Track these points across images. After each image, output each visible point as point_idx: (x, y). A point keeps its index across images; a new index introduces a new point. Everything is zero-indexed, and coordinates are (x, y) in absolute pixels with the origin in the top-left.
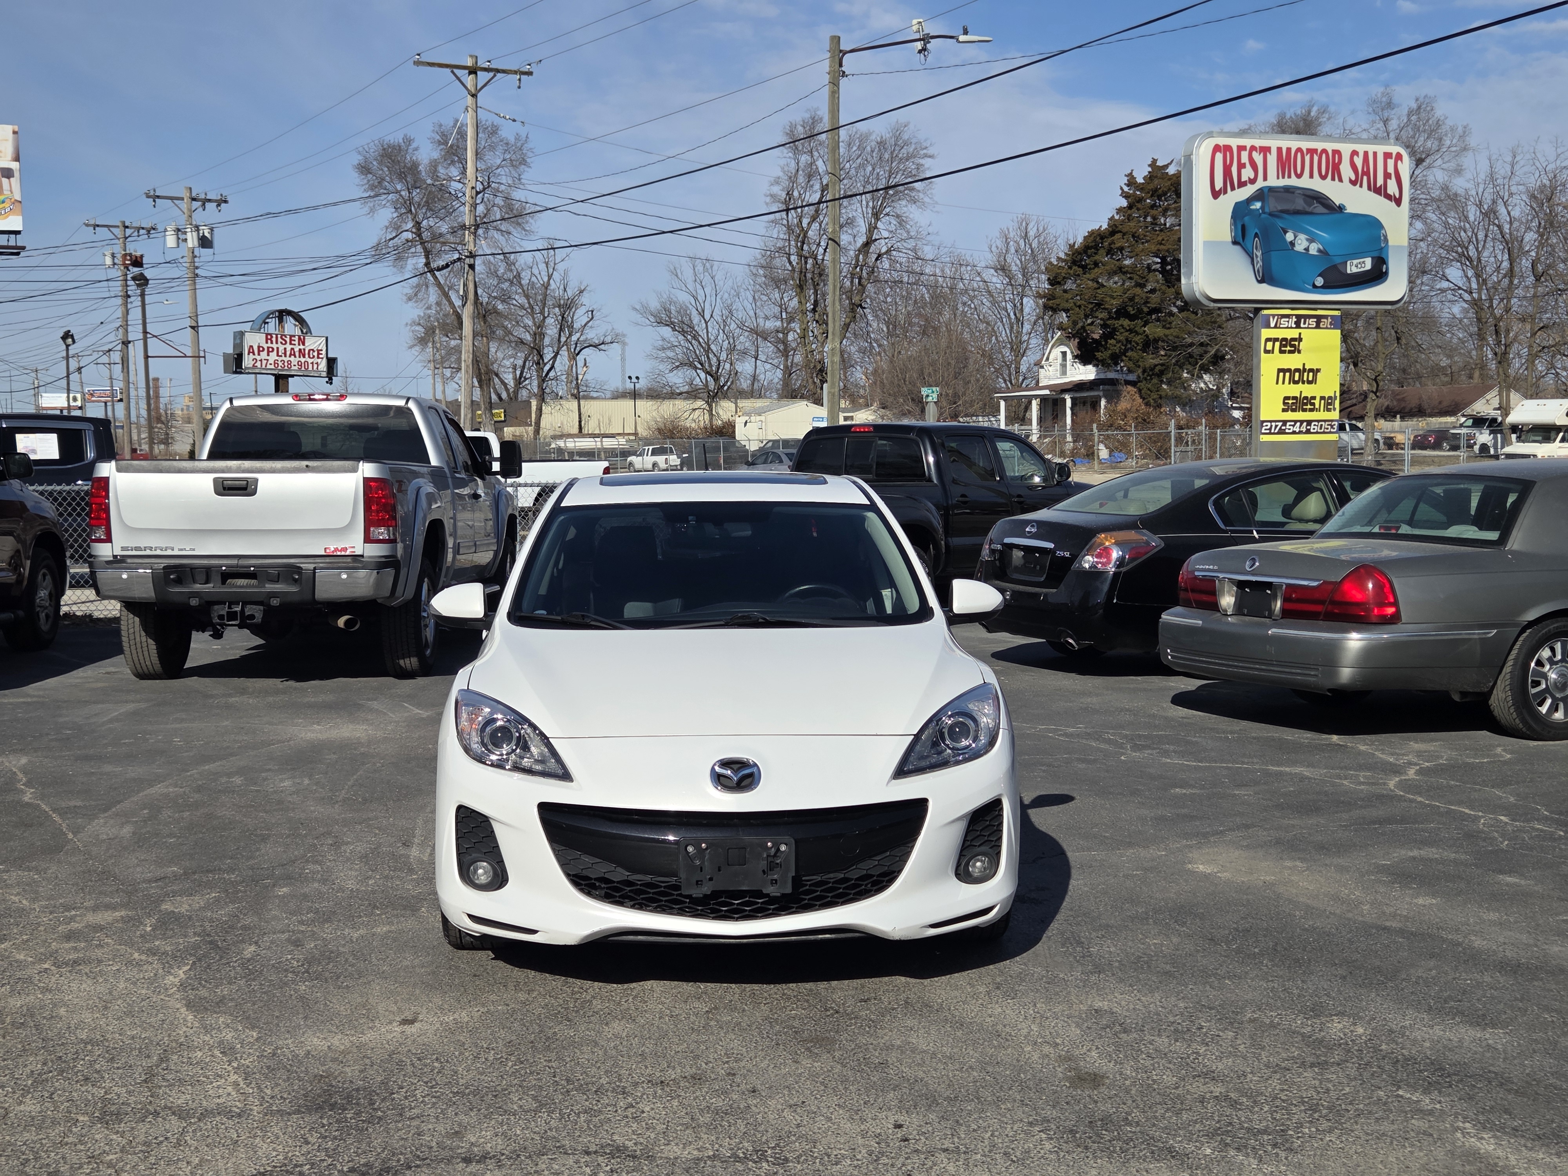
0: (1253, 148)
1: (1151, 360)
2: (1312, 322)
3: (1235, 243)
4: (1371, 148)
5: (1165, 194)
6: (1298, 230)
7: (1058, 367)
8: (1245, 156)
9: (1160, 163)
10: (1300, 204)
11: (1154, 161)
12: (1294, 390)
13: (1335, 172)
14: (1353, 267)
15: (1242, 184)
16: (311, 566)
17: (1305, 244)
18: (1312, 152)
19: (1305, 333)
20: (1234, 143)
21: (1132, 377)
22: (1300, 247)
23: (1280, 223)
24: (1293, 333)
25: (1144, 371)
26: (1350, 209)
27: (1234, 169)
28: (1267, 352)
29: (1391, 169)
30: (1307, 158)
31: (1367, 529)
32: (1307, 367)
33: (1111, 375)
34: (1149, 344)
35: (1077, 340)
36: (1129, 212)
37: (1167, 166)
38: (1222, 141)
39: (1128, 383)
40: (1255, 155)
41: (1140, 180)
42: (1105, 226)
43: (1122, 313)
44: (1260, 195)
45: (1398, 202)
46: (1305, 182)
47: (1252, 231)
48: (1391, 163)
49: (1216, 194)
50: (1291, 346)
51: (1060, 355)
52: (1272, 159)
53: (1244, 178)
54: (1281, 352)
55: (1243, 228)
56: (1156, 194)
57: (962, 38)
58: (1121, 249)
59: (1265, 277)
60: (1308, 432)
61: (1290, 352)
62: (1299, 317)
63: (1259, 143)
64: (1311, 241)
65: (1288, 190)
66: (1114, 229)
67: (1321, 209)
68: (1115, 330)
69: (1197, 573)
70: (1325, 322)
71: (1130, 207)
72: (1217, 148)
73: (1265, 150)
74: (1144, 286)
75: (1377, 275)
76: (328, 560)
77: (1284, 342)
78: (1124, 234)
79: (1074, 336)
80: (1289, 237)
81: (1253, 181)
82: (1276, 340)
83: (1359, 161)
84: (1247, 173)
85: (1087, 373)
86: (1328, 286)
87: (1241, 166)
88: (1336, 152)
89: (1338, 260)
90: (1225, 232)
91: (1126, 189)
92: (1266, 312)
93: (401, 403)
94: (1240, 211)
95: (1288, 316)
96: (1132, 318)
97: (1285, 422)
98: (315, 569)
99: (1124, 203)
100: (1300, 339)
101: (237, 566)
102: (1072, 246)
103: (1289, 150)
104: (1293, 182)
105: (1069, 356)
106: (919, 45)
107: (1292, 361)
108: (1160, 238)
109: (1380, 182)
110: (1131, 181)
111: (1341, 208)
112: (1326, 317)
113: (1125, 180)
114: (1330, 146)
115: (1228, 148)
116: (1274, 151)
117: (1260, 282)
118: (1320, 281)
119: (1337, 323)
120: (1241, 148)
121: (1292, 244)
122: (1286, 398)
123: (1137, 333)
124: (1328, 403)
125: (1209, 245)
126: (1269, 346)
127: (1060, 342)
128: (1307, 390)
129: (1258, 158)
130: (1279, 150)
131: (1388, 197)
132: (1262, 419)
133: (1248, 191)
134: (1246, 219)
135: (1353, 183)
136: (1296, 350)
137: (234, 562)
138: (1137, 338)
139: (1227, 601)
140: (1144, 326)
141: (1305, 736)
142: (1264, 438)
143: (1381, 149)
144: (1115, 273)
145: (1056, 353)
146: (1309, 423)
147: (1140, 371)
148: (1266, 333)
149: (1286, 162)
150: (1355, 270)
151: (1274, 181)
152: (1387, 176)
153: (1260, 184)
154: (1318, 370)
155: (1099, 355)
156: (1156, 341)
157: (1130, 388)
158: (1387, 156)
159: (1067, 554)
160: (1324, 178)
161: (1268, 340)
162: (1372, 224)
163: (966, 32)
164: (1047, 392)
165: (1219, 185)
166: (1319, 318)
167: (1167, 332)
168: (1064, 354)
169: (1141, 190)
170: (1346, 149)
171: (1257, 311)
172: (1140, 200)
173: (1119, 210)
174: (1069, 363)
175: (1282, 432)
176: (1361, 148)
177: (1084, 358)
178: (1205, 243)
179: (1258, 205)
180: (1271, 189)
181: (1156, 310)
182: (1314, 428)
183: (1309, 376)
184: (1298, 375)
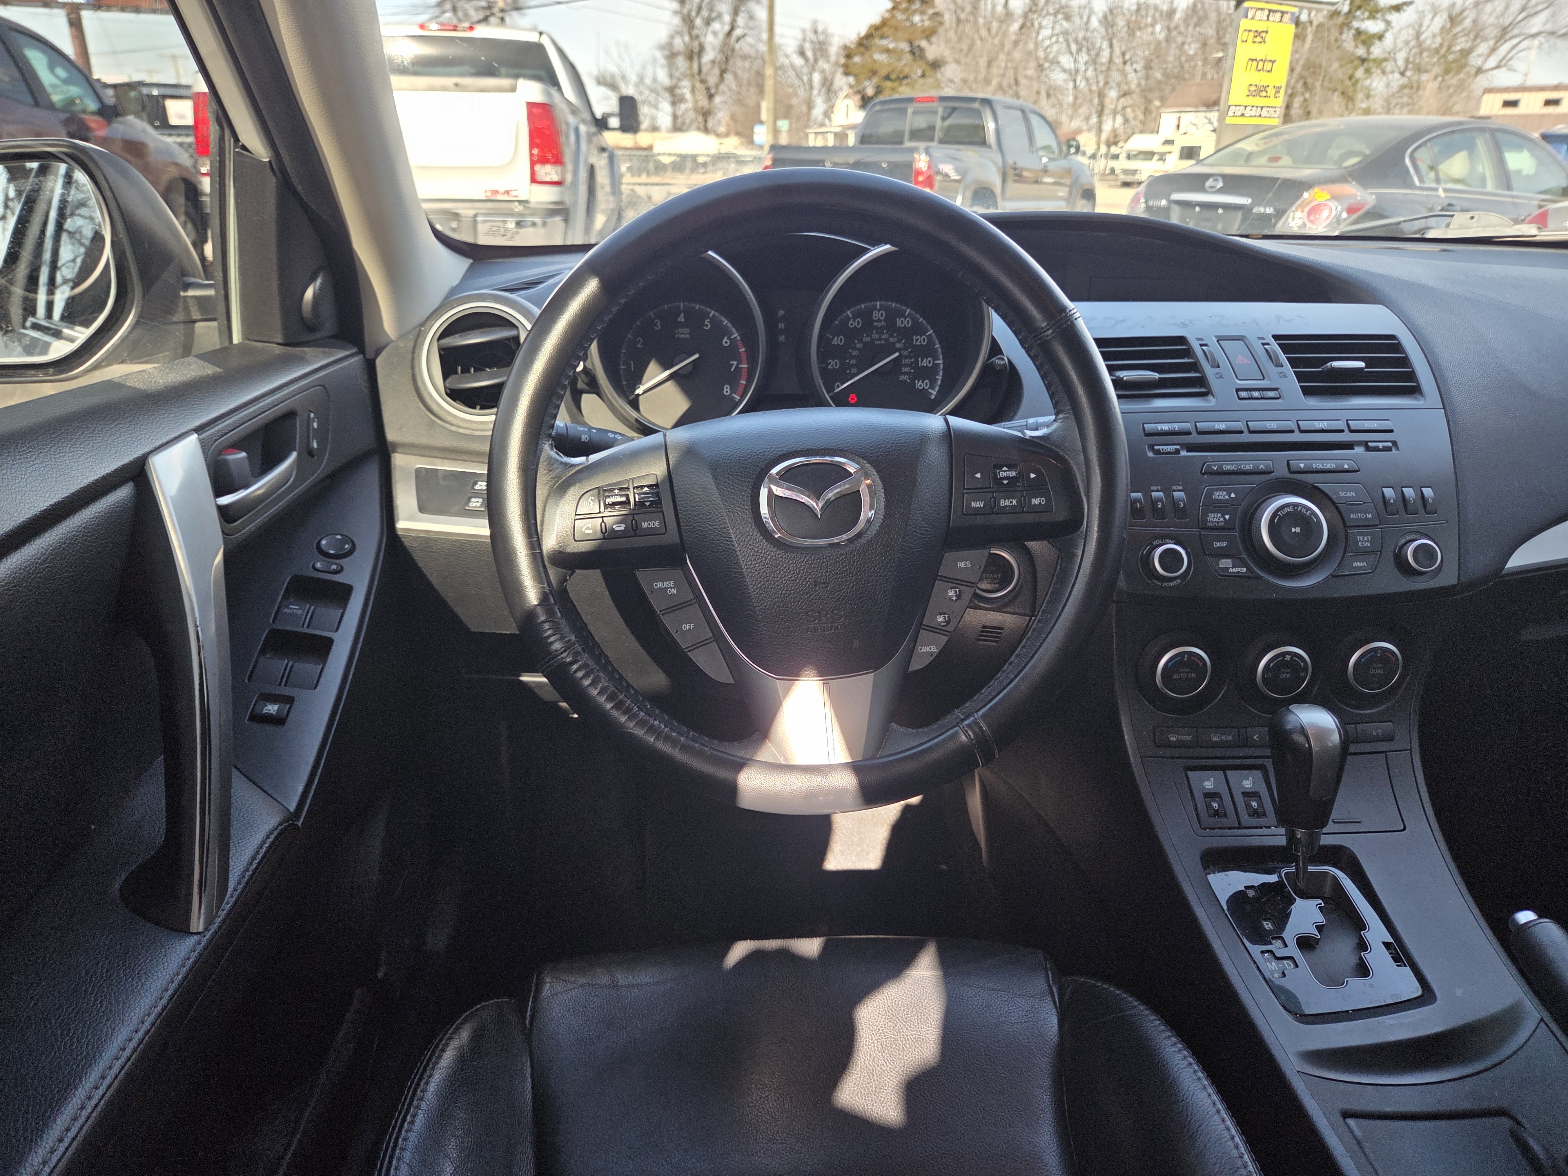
2: (1278, 15)
7: (845, 114)
12: (1256, 78)
16: (472, 212)
19: (1271, 27)
24: (1261, 27)
28: (1243, 41)
32: (1269, 59)
35: (859, 96)
36: (893, 12)
42: (879, 20)
50: (1260, 35)
51: (846, 106)
54: (1253, 42)
58: (888, 37)
60: (1260, 116)
61: (1259, 43)
62: (1270, 11)
68: (883, 89)
70: (1287, 17)
74: (900, 61)
76: (489, 205)
77: (1258, 33)
78: (890, 27)
79: (857, 92)
82: (1251, 31)
95: (1262, 9)
96: (893, 81)
97: (1246, 107)
98: (476, 215)
100: (1267, 32)
102: (858, 35)
105: (851, 106)
107: (1259, 51)
108: (910, 31)
112: (1287, 13)
119: (1294, 18)
122: (1250, 85)
124: (1278, 89)
126: (1245, 36)
127: (847, 96)
128: (1265, 79)
132: (1230, 103)
136: (1263, 41)
142: (1229, 120)
144: (884, 52)
145: (844, 104)
146: (1262, 108)
148: (1244, 24)
154: (1275, 61)
155: (871, 105)
159: (1269, 210)
161: (1245, 30)
164: (839, 129)
166: (1283, 13)
168: (848, 104)
174: (850, 110)
175: (1242, 115)
177: (862, 107)
181: (906, 77)
182: (1264, 112)
183: (1268, 66)
184: (1261, 64)
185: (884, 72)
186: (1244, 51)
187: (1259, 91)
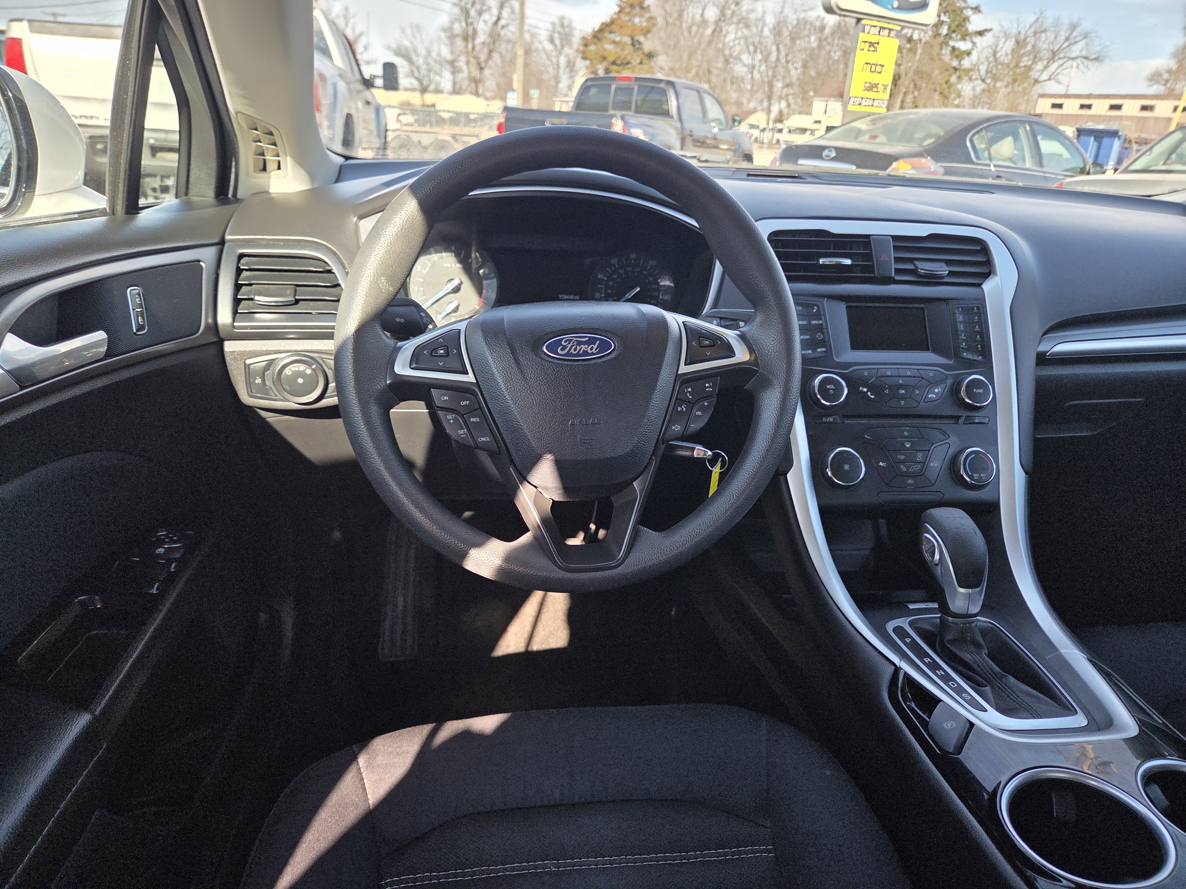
2: (887, 31)
12: (870, 77)
19: (882, 40)
24: (874, 39)
28: (861, 49)
32: (879, 63)
36: (619, 14)
50: (873, 47)
54: (868, 50)
58: (615, 32)
60: (872, 106)
61: (873, 51)
62: (881, 28)
70: (893, 33)
74: (623, 51)
75: (922, 5)
77: (872, 44)
78: (616, 25)
82: (867, 42)
86: (900, 8)
92: (864, 21)
95: (875, 26)
97: (862, 98)
99: (617, 9)
100: (879, 43)
102: (593, 29)
107: (872, 57)
108: (632, 29)
112: (893, 30)
118: (896, 4)
119: (898, 35)
122: (866, 82)
124: (885, 87)
126: (863, 45)
128: (876, 78)
132: (851, 95)
136: (875, 50)
142: (850, 107)
144: (612, 44)
146: (874, 100)
148: (862, 36)
154: (884, 65)
161: (863, 41)
166: (890, 30)
171: (859, 20)
172: (624, 9)
175: (860, 104)
181: (628, 63)
182: (876, 103)
183: (879, 69)
184: (875, 67)
185: (611, 58)
186: (862, 57)
187: (872, 87)
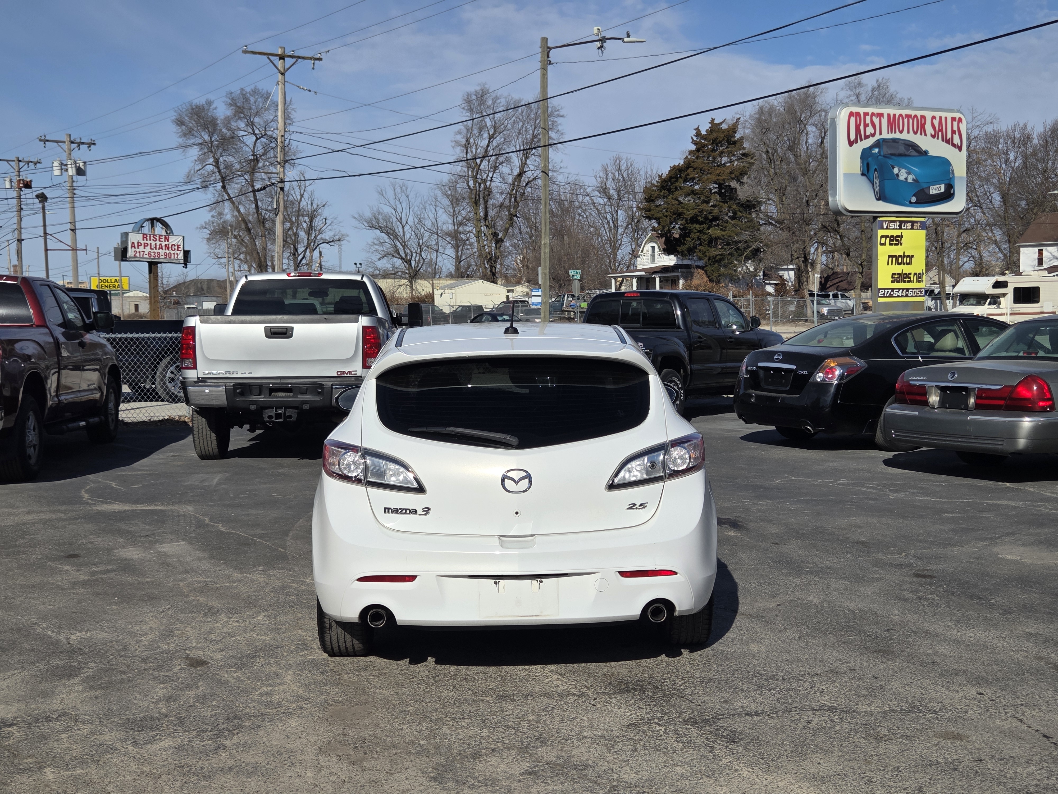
0: (873, 114)
1: (714, 252)
2: (909, 225)
3: (863, 174)
4: (943, 115)
5: (720, 142)
6: (901, 167)
7: (650, 257)
8: (868, 118)
9: (716, 121)
10: (902, 149)
11: (713, 120)
12: (898, 269)
13: (922, 129)
14: (933, 191)
15: (867, 137)
16: (330, 384)
17: (905, 175)
18: (908, 116)
19: (905, 233)
20: (862, 110)
21: (700, 263)
22: (902, 177)
23: (890, 162)
24: (897, 233)
25: (709, 259)
26: (931, 153)
27: (862, 127)
28: (881, 244)
29: (955, 128)
30: (906, 121)
31: (1015, 354)
32: (906, 254)
33: (686, 262)
34: (712, 241)
35: (664, 239)
36: (697, 154)
37: (721, 123)
38: (855, 110)
39: (698, 267)
40: (874, 118)
41: (704, 133)
42: (682, 162)
43: (694, 220)
44: (878, 144)
45: (960, 149)
46: (904, 136)
47: (873, 167)
48: (955, 123)
49: (851, 143)
50: (896, 240)
51: (651, 249)
52: (885, 121)
53: (868, 133)
54: (890, 244)
55: (868, 164)
56: (715, 142)
57: (626, 40)
58: (693, 179)
59: (881, 197)
60: (907, 296)
61: (896, 244)
62: (901, 222)
63: (876, 111)
64: (909, 173)
65: (895, 140)
66: (688, 165)
67: (914, 153)
68: (691, 231)
69: (911, 382)
70: (916, 226)
71: (698, 150)
72: (851, 114)
73: (880, 115)
74: (708, 202)
75: (948, 196)
76: (339, 379)
77: (892, 238)
78: (695, 169)
79: (662, 236)
80: (896, 171)
81: (873, 135)
82: (887, 237)
83: (936, 123)
84: (870, 130)
85: (670, 260)
86: (919, 202)
87: (866, 126)
88: (923, 117)
89: (924, 186)
90: (857, 168)
91: (695, 138)
92: (881, 219)
93: (358, 278)
94: (866, 154)
95: (894, 222)
96: (701, 223)
97: (893, 290)
98: (332, 385)
99: (693, 147)
100: (901, 236)
101: (280, 384)
102: (660, 176)
103: (894, 115)
104: (897, 135)
105: (657, 249)
106: (598, 44)
107: (897, 250)
108: (718, 172)
109: (949, 136)
110: (698, 134)
111: (926, 153)
112: (917, 222)
113: (694, 132)
114: (919, 113)
115: (858, 114)
116: (885, 116)
117: (878, 199)
118: (914, 199)
119: (923, 226)
120: (866, 114)
121: (898, 175)
122: (894, 274)
123: (705, 234)
124: (919, 277)
125: (847, 176)
126: (883, 240)
127: (651, 240)
128: (906, 269)
129: (876, 120)
130: (889, 115)
131: (954, 145)
132: (879, 287)
133: (870, 142)
134: (870, 159)
135: (933, 136)
136: (899, 243)
137: (277, 381)
138: (705, 237)
139: (934, 399)
140: (708, 229)
141: (990, 483)
142: (881, 300)
143: (950, 115)
144: (689, 194)
145: (648, 247)
146: (908, 290)
147: (707, 258)
148: (881, 232)
149: (893, 123)
150: (935, 192)
151: (886, 135)
152: (953, 132)
153: (877, 137)
154: (913, 256)
155: (679, 249)
156: (717, 239)
157: (699, 270)
158: (953, 119)
159: (805, 372)
160: (915, 133)
161: (882, 237)
162: (945, 163)
163: (628, 36)
164: (643, 273)
165: (853, 137)
166: (913, 223)
167: (724, 233)
168: (653, 248)
169: (705, 139)
170: (928, 115)
171: (875, 218)
172: (704, 146)
173: (691, 152)
174: (656, 254)
175: (891, 296)
176: (937, 114)
177: (668, 250)
178: (844, 174)
179: (876, 150)
180: (884, 140)
181: (716, 218)
182: (910, 293)
183: (907, 260)
184: (904, 259)
186: (884, 251)
187: (902, 278)
